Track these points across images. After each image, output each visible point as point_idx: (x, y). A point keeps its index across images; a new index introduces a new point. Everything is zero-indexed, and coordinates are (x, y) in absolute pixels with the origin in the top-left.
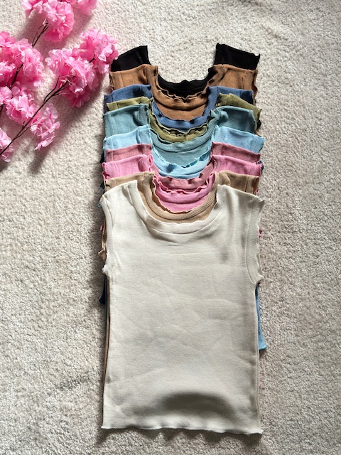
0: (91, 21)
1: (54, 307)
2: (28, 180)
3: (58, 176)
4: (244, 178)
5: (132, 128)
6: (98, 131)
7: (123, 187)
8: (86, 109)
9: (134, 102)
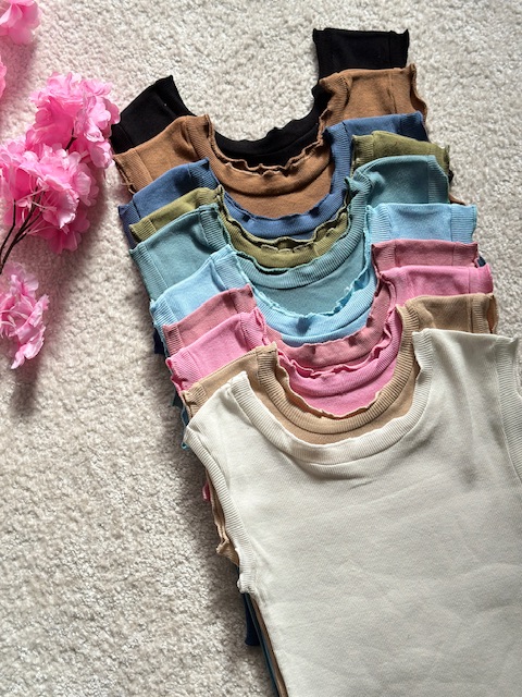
0: (38, 53)
1: (157, 683)
2: (18, 434)
3: (76, 406)
4: (462, 304)
5: (197, 263)
6: (128, 286)
7: (221, 396)
8: (88, 247)
9: (184, 204)
